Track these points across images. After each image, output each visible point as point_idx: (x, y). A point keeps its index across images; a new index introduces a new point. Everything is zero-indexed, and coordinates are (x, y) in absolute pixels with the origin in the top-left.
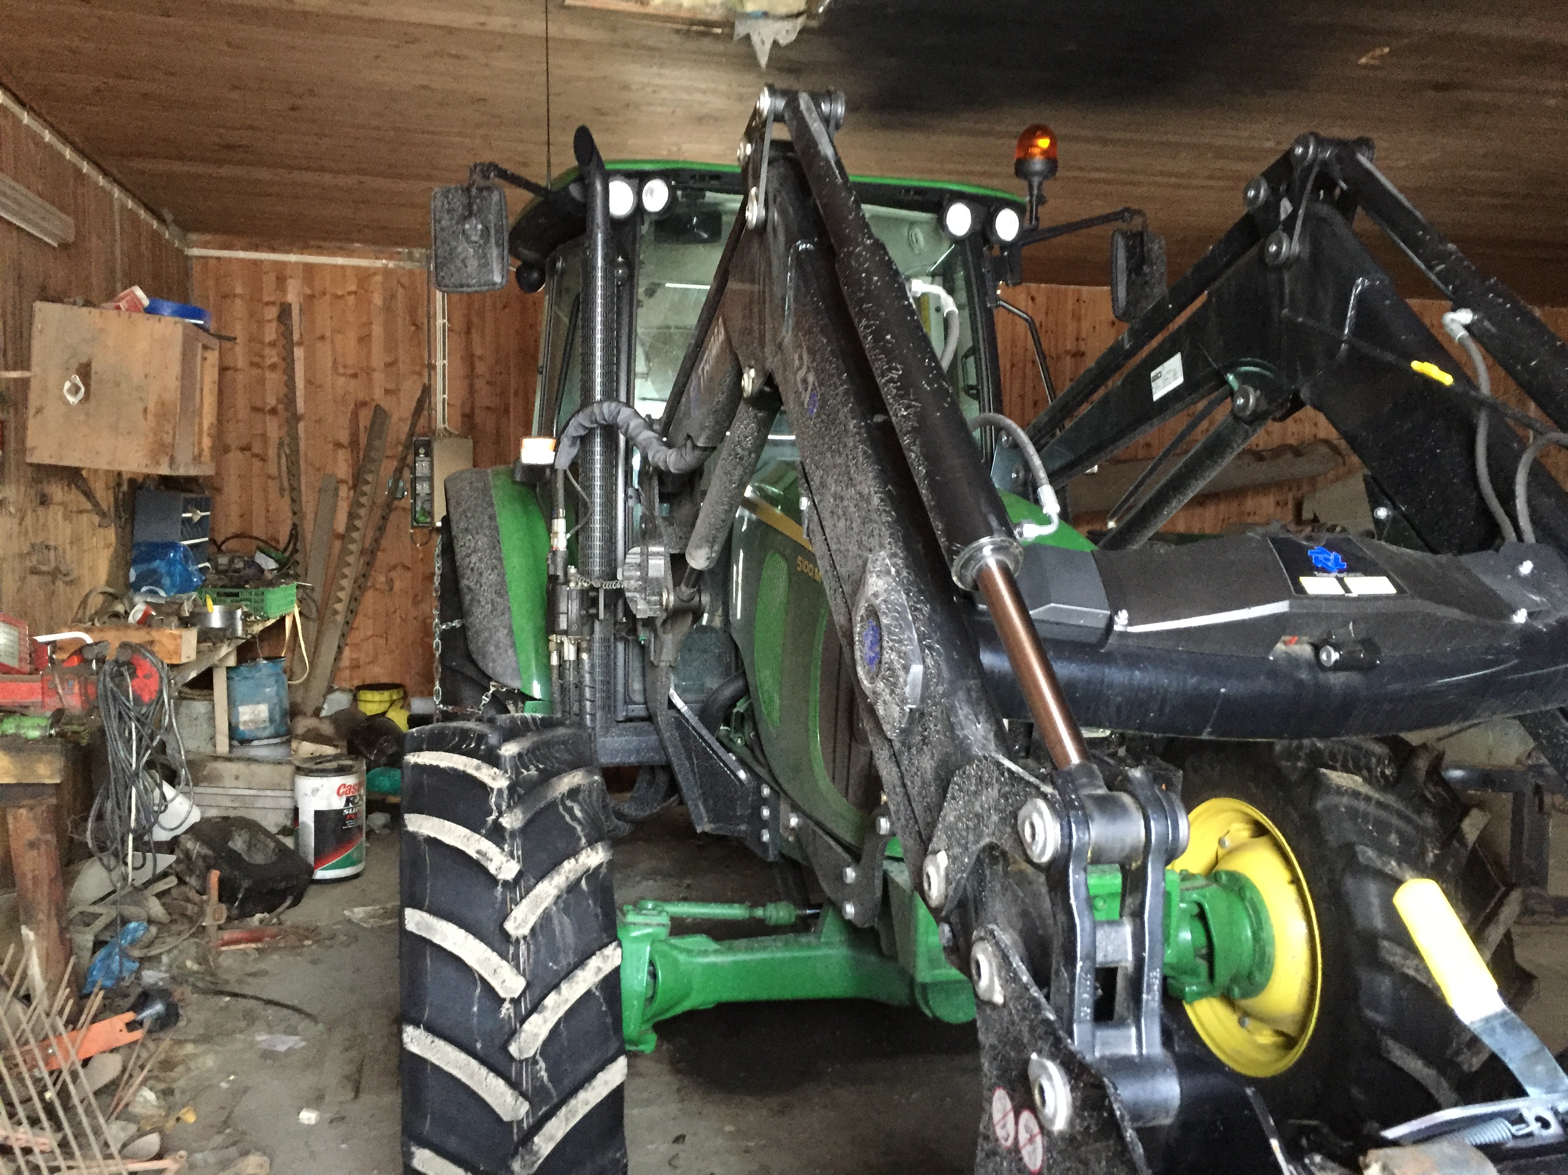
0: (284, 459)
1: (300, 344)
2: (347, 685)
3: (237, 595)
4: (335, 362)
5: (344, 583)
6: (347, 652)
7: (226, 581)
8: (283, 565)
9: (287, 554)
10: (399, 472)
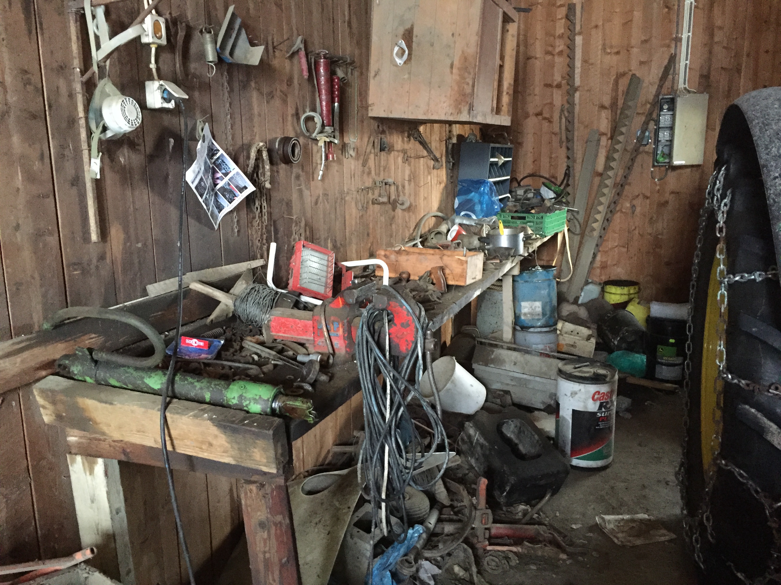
0: (564, 120)
1: (580, 33)
2: (597, 279)
3: (524, 218)
4: (604, 45)
5: (600, 208)
6: (598, 258)
7: (519, 208)
8: (558, 195)
9: (562, 187)
10: (646, 123)
